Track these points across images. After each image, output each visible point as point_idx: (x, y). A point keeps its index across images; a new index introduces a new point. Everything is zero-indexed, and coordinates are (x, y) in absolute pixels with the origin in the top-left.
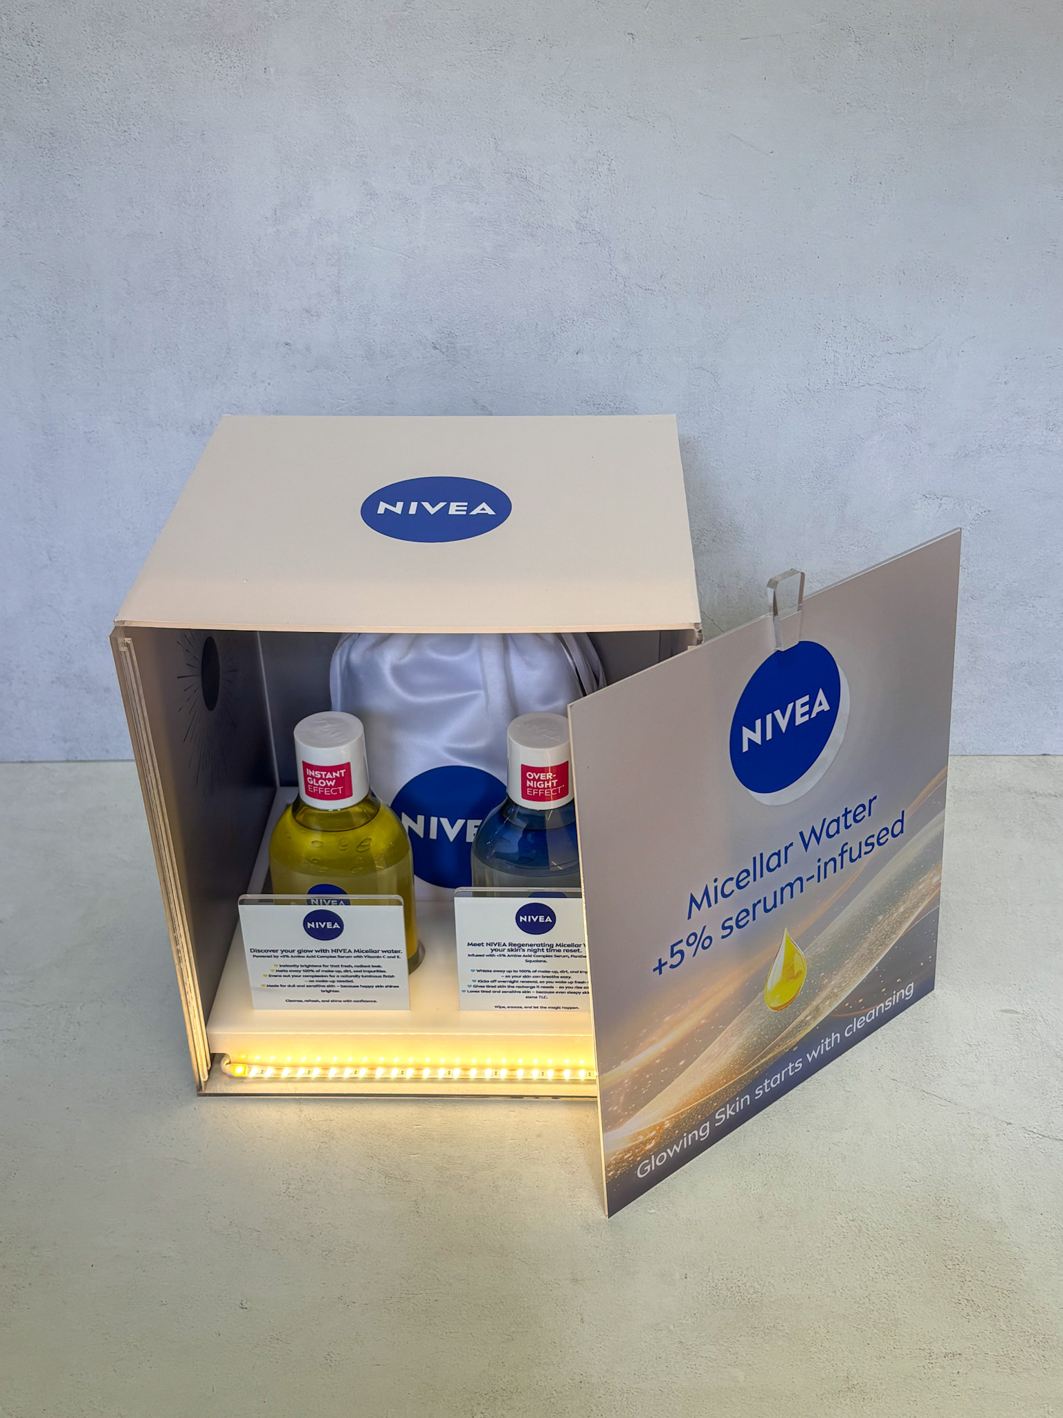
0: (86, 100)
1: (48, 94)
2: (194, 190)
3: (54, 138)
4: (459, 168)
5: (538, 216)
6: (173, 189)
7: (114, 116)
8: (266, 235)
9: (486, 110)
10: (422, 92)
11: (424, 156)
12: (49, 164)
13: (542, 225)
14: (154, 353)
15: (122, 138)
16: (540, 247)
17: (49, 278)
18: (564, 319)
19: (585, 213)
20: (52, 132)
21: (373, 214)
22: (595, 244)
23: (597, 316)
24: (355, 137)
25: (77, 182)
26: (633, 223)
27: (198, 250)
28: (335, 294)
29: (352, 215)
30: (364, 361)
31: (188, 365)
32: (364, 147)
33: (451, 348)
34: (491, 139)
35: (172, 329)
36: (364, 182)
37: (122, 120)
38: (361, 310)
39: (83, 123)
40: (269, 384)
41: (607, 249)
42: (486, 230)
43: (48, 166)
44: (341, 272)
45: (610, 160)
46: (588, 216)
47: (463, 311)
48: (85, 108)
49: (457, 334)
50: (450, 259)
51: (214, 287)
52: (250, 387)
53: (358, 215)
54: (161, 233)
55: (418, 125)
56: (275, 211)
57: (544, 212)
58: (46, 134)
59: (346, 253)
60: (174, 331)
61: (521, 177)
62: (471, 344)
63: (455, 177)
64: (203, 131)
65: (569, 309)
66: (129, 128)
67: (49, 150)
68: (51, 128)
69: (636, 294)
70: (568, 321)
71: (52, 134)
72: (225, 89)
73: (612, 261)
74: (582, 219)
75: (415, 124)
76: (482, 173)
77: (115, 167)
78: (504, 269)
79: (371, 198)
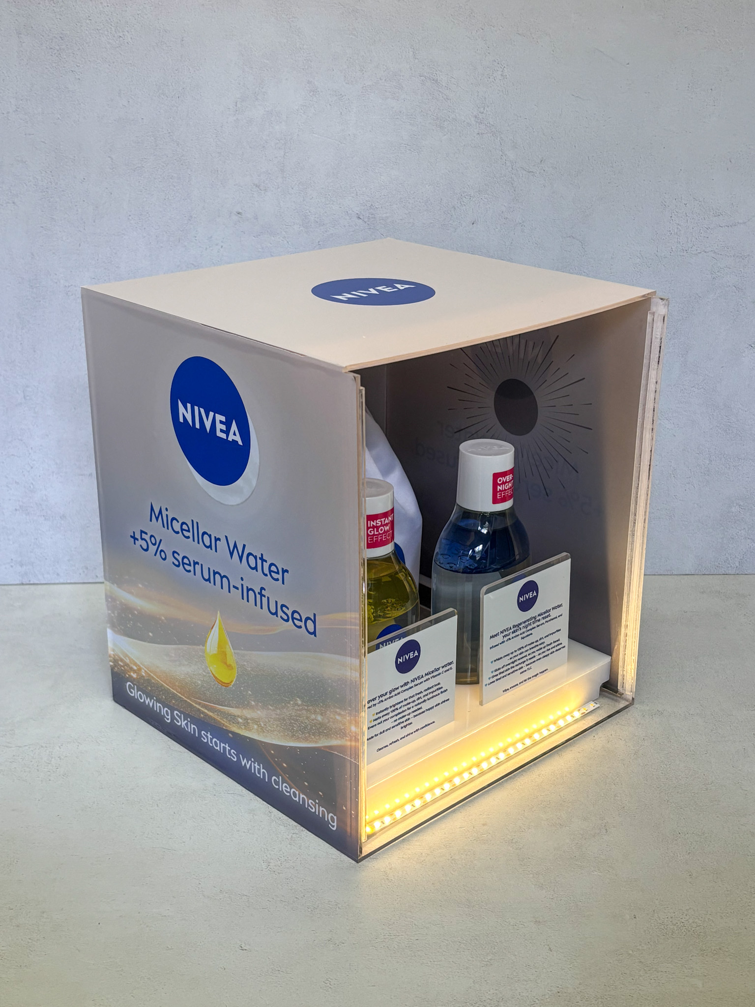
0: (92, 12)
1: (61, 7)
2: (172, 85)
3: (62, 41)
4: (384, 71)
5: (445, 111)
6: (154, 83)
7: (113, 25)
8: (227, 122)
9: (408, 26)
10: (358, 11)
11: (357, 61)
12: (56, 61)
13: (448, 119)
14: (129, 219)
15: (117, 42)
16: (446, 136)
17: (47, 154)
18: (463, 195)
19: (482, 110)
20: (62, 36)
21: (314, 107)
22: (489, 135)
23: (490, 193)
24: (304, 45)
25: (77, 77)
26: (520, 118)
27: (171, 134)
28: (280, 172)
29: (297, 108)
30: (301, 229)
31: (156, 229)
32: (310, 54)
33: (372, 218)
34: (410, 50)
35: (145, 199)
36: (309, 81)
37: (118, 28)
38: (301, 186)
39: (87, 30)
40: (222, 247)
41: (499, 139)
42: (403, 122)
43: (55, 63)
44: (286, 154)
45: (503, 67)
46: (485, 112)
47: (383, 188)
48: (90, 18)
49: (377, 207)
50: (374, 145)
51: (182, 164)
52: (206, 249)
53: (302, 107)
54: (143, 119)
55: (354, 37)
56: (236, 103)
57: (450, 108)
58: (56, 38)
59: (291, 139)
60: (146, 201)
61: (433, 80)
62: (388, 215)
63: (381, 79)
64: (183, 38)
65: (467, 186)
66: (123, 35)
67: (58, 50)
68: (61, 33)
69: (521, 175)
70: (467, 197)
71: (61, 38)
72: (203, 5)
73: (503, 149)
74: (480, 114)
75: (351, 36)
76: (403, 76)
77: (110, 65)
78: (417, 154)
79: (313, 94)
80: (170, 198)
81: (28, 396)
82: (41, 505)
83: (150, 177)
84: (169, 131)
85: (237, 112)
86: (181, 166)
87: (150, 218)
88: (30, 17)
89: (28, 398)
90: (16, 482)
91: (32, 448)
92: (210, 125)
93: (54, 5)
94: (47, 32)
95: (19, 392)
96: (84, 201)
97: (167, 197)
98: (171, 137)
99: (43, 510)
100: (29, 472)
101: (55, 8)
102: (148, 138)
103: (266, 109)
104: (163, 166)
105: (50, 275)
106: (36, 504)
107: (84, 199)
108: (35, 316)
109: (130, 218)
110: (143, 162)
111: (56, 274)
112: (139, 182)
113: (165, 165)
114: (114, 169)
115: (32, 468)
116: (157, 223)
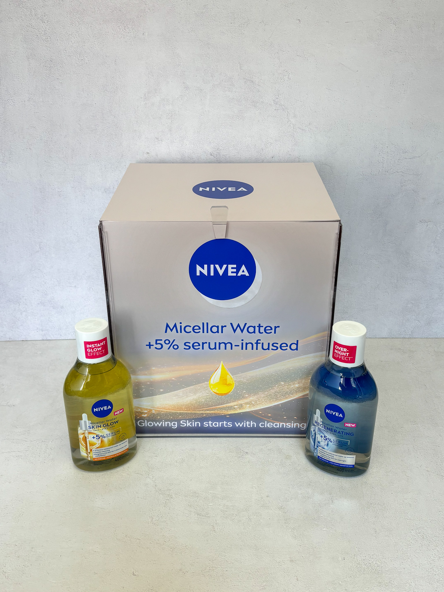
1: (50, 43)
3: (52, 62)
4: (224, 76)
6: (101, 85)
7: (78, 53)
11: (209, 71)
15: (81, 63)
17: (46, 123)
19: (277, 97)
20: (51, 60)
21: (187, 97)
22: (281, 110)
29: (177, 97)
34: (238, 64)
37: (81, 55)
41: (286, 112)
42: (235, 104)
45: (289, 74)
53: (180, 96)
59: (175, 114)
61: (251, 81)
63: (222, 81)
74: (276, 99)
76: (234, 79)
77: (77, 75)
79: (186, 89)
80: (111, 145)
81: (42, 247)
82: (50, 301)
83: (101, 134)
84: (110, 110)
85: (146, 99)
86: (117, 128)
87: (101, 156)
88: (34, 49)
89: (42, 248)
90: (37, 290)
91: (45, 273)
92: (131, 106)
93: (46, 43)
94: (43, 58)
95: (37, 245)
96: (66, 147)
97: (110, 145)
98: (111, 113)
99: (52, 304)
100: (44, 285)
101: (46, 44)
102: (99, 114)
103: (161, 98)
104: (107, 129)
105: (50, 186)
106: (48, 301)
107: (67, 147)
108: (44, 207)
109: (91, 156)
110: (96, 127)
111: (53, 185)
112: (95, 137)
113: (108, 128)
114: (81, 131)
115: (45, 283)
116: (105, 158)
